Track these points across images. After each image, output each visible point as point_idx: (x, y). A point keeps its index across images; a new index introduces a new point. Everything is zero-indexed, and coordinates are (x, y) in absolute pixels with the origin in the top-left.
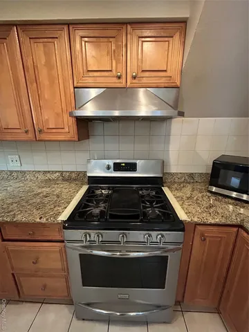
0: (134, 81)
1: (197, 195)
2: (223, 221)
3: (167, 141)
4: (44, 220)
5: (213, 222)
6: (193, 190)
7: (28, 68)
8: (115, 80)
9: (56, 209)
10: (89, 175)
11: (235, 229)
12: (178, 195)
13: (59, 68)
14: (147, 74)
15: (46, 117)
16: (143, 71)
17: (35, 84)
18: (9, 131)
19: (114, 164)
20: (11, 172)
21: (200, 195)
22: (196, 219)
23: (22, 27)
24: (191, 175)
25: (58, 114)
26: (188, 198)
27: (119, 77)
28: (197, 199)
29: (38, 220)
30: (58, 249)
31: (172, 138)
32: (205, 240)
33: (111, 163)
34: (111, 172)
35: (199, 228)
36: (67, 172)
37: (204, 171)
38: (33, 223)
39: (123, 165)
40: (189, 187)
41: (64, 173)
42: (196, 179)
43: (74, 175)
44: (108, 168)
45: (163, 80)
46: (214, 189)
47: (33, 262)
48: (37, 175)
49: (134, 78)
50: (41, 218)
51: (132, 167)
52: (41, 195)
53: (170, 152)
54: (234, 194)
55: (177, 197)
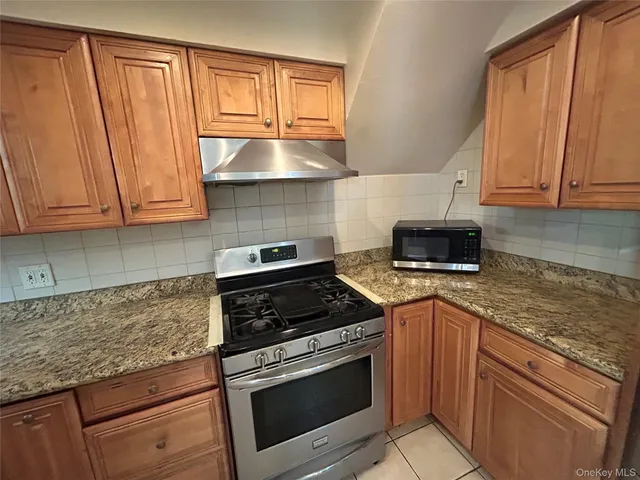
0: (289, 131)
1: (382, 276)
2: (419, 295)
3: (331, 210)
4: (182, 356)
5: (410, 298)
6: (375, 271)
7: (111, 104)
8: (263, 128)
9: (189, 336)
10: (220, 275)
11: (431, 302)
12: (360, 280)
13: (172, 106)
14: (304, 122)
15: (148, 184)
16: (299, 118)
17: (124, 130)
18: (61, 211)
19: (262, 251)
20: (28, 303)
21: (386, 274)
22: (392, 300)
23: (100, 39)
24: (367, 253)
25: (171, 178)
26: (374, 281)
27: (268, 125)
28: (385, 280)
29: (171, 358)
30: (206, 404)
31: (337, 203)
32: (405, 323)
33: (256, 250)
34: (258, 266)
35: (396, 310)
36: (169, 280)
37: (380, 245)
38: (161, 366)
39: (276, 250)
40: (369, 270)
41: (163, 284)
42: (375, 257)
43: (183, 285)
44: (253, 259)
45: (325, 131)
46: (396, 264)
47: (158, 447)
48: (98, 298)
49: (289, 126)
50: (174, 353)
51: (289, 252)
52: (138, 326)
53: (338, 225)
54: (414, 265)
55: (361, 283)
